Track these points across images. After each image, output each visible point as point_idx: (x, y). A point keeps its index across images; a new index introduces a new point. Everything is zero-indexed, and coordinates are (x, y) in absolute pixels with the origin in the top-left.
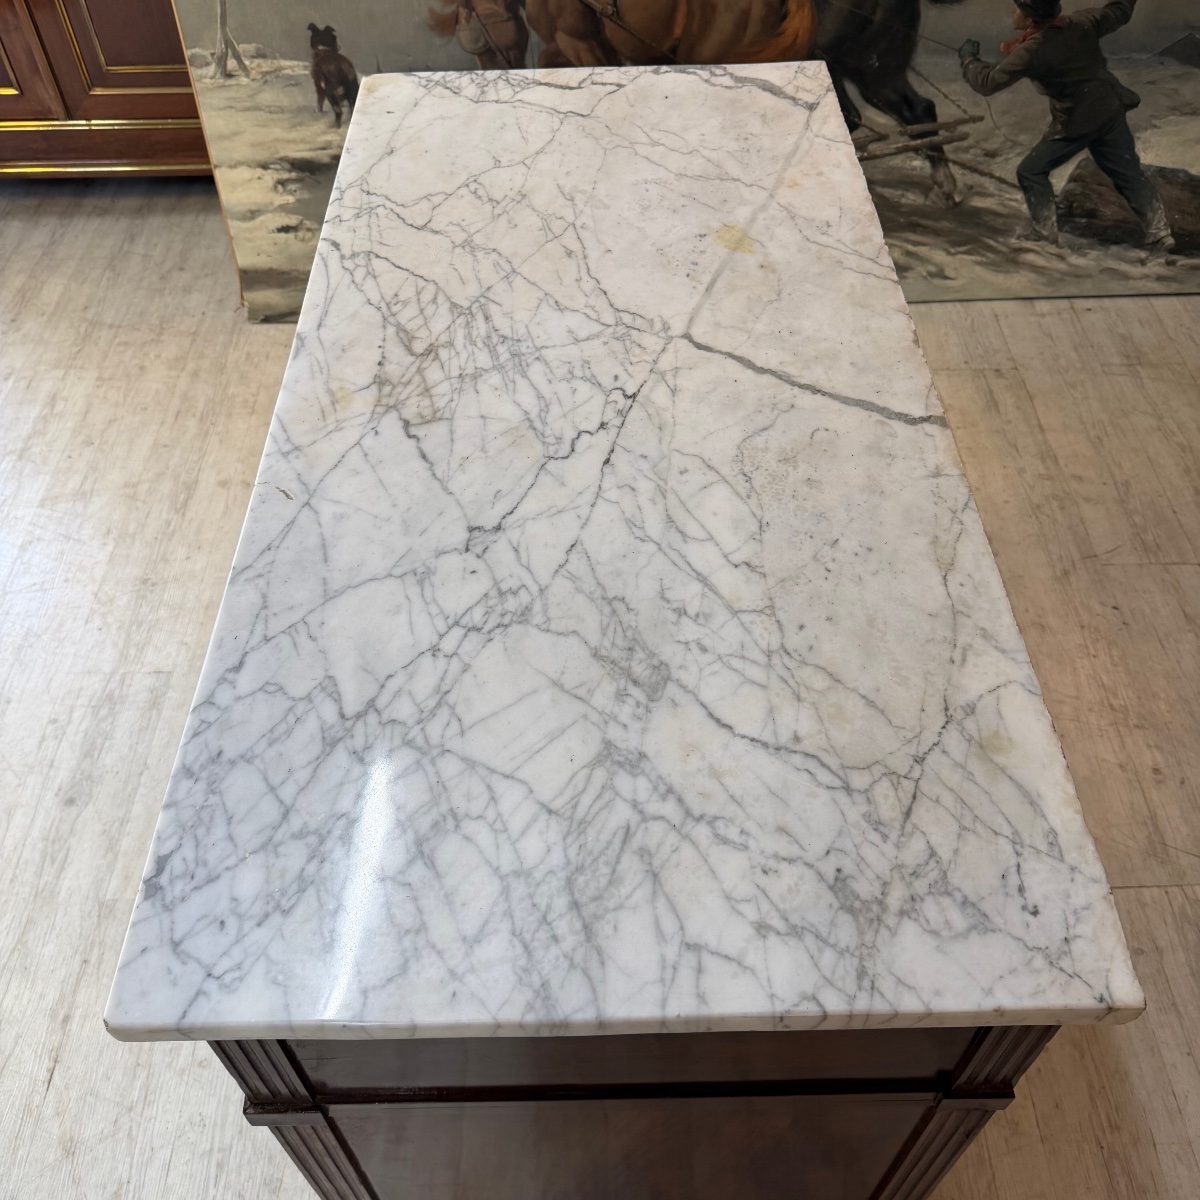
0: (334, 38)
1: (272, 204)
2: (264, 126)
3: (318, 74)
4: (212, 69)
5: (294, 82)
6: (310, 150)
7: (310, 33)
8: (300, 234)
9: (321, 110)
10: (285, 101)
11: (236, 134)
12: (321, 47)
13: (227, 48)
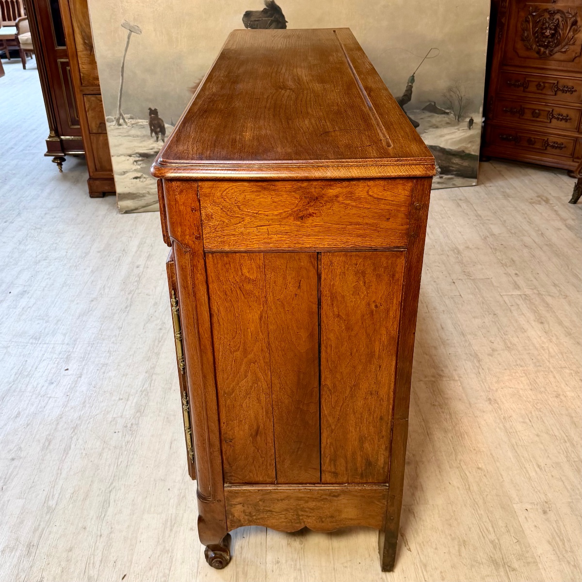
0: (157, 112)
1: (132, 169)
2: (131, 142)
3: (151, 124)
4: (114, 123)
5: (143, 127)
6: (147, 150)
7: (149, 111)
8: (141, 179)
9: (151, 136)
10: (139, 133)
11: (121, 145)
12: (153, 115)
13: (120, 116)
